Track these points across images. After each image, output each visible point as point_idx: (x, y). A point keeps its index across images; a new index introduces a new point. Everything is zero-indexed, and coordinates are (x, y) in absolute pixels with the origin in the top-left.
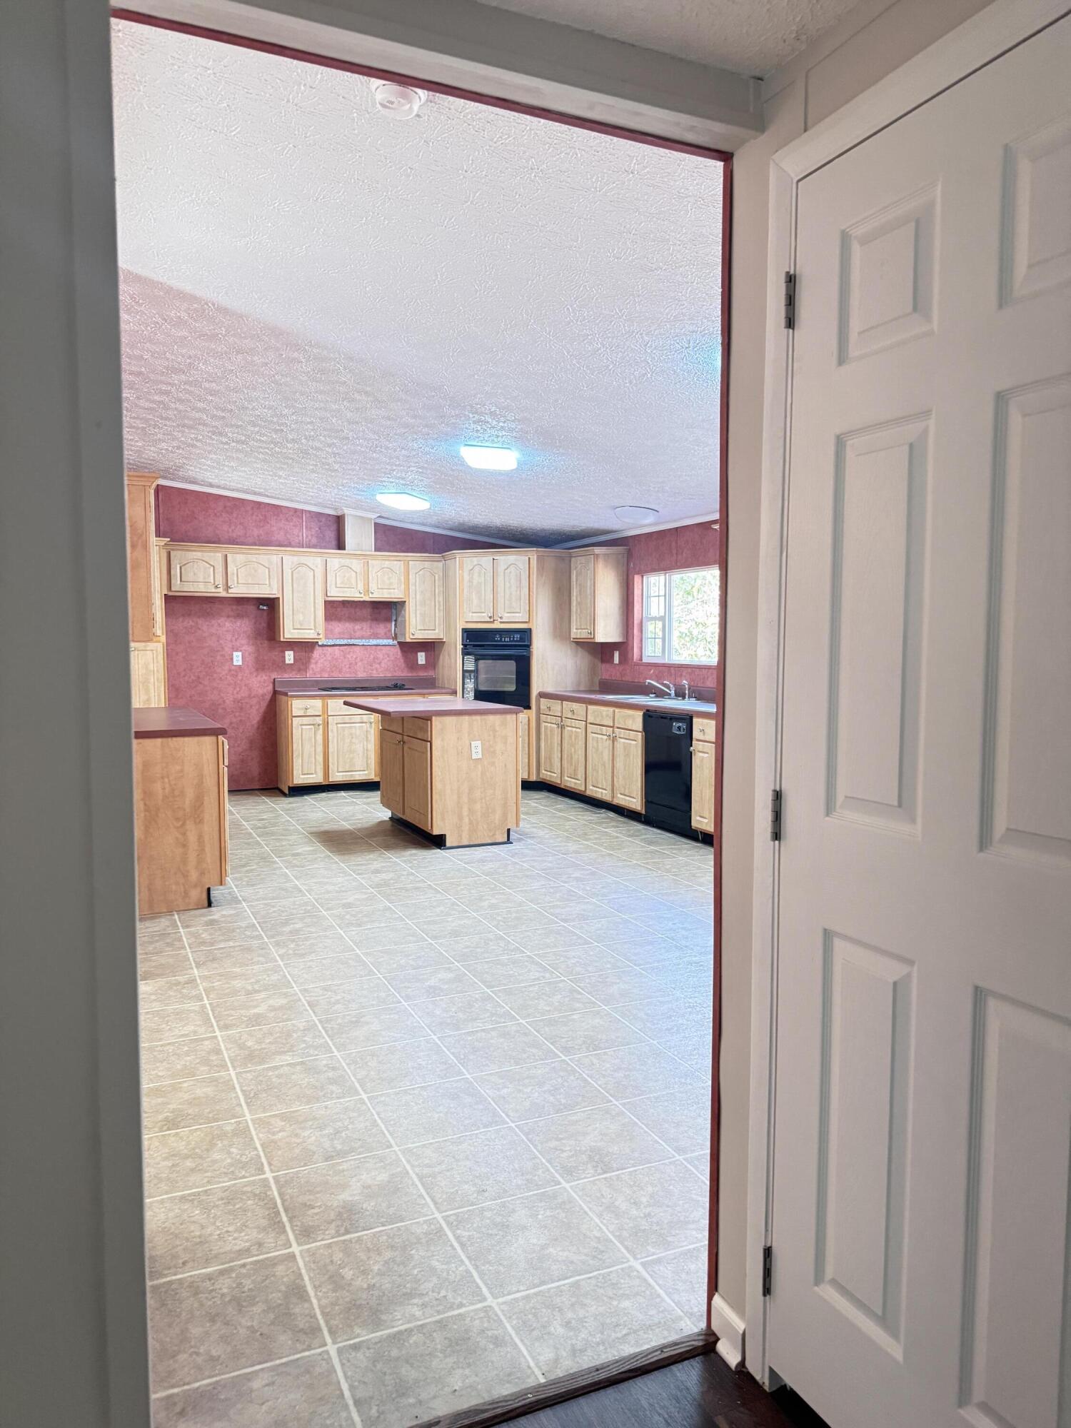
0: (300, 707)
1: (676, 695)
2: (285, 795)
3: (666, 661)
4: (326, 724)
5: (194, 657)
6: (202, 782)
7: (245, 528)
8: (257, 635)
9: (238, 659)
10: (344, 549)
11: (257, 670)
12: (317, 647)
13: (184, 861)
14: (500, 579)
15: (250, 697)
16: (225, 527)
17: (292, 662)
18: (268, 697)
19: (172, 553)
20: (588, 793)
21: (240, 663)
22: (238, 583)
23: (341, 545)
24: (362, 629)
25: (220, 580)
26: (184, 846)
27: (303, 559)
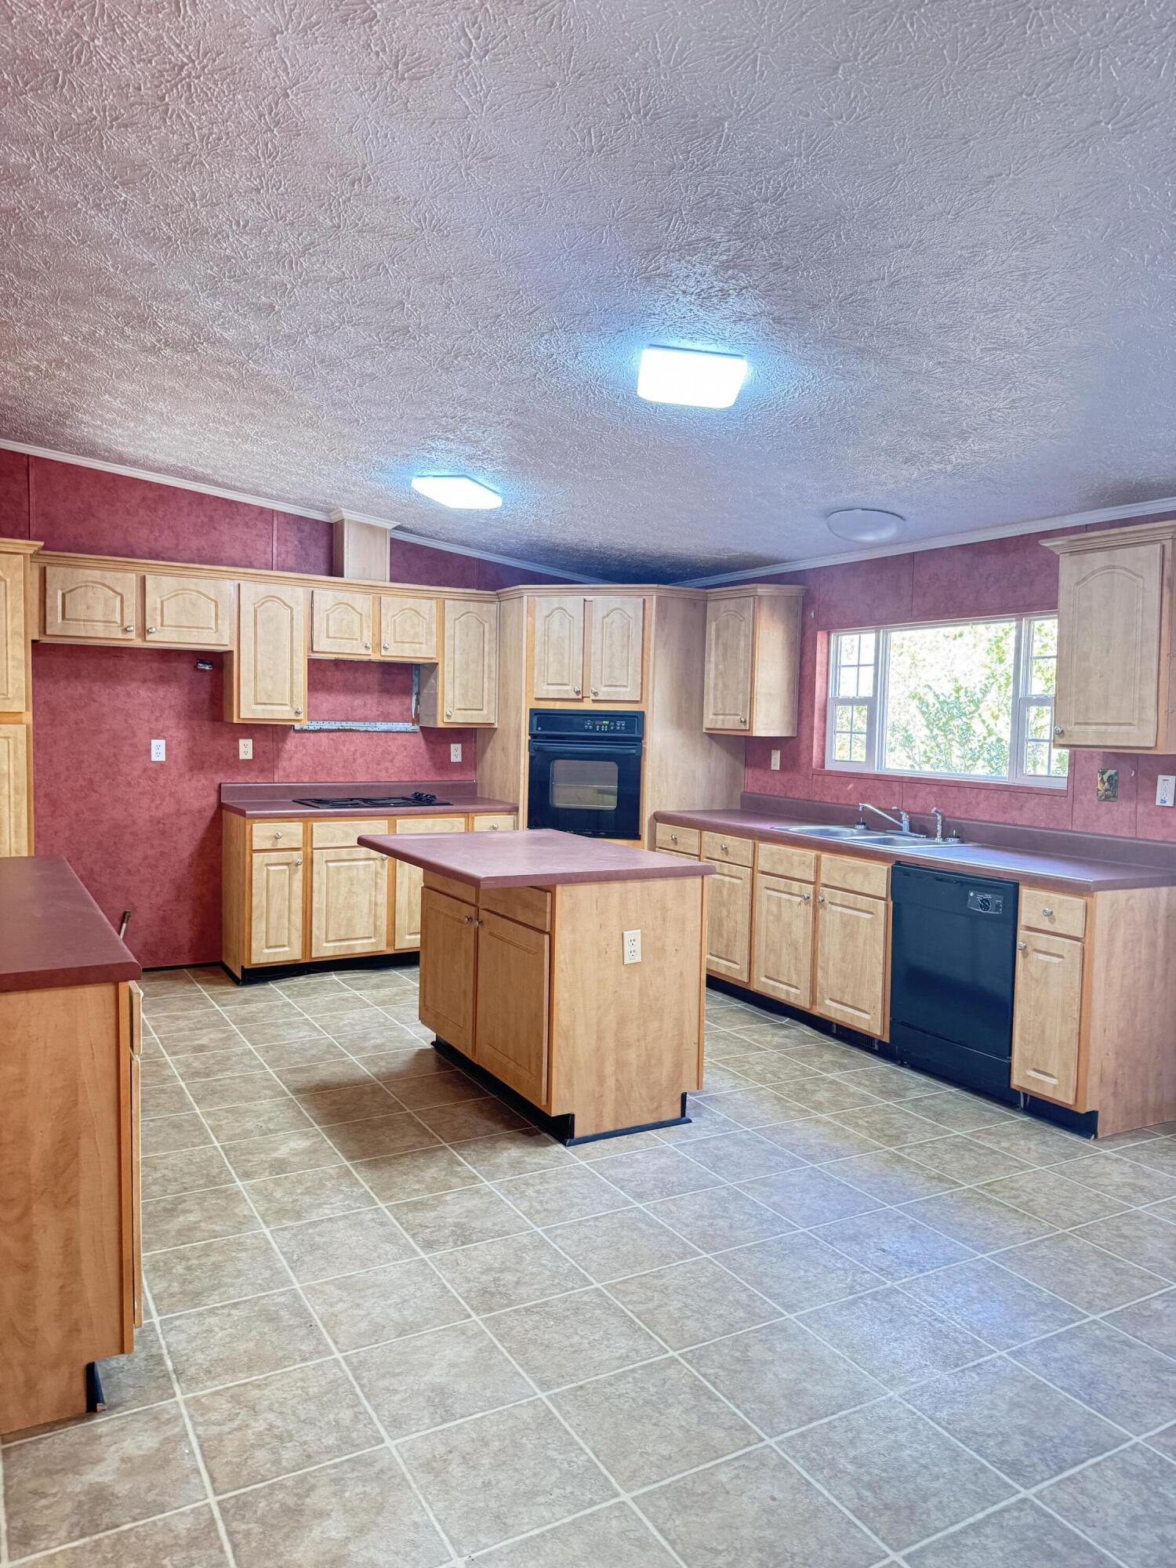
0: (268, 834)
1: (912, 830)
2: (237, 982)
3: (876, 771)
4: (309, 863)
5: (85, 748)
6: (76, 1103)
7: (177, 536)
8: (192, 713)
9: (158, 750)
10: (341, 575)
11: (191, 769)
12: (292, 733)
13: (26, 1307)
14: (596, 634)
15: (178, 813)
16: (144, 533)
17: (250, 756)
18: (209, 814)
19: (48, 569)
20: (755, 987)
21: (162, 758)
22: (162, 625)
23: (334, 568)
24: (365, 705)
25: (132, 619)
26: (26, 1268)
27: (275, 589)
